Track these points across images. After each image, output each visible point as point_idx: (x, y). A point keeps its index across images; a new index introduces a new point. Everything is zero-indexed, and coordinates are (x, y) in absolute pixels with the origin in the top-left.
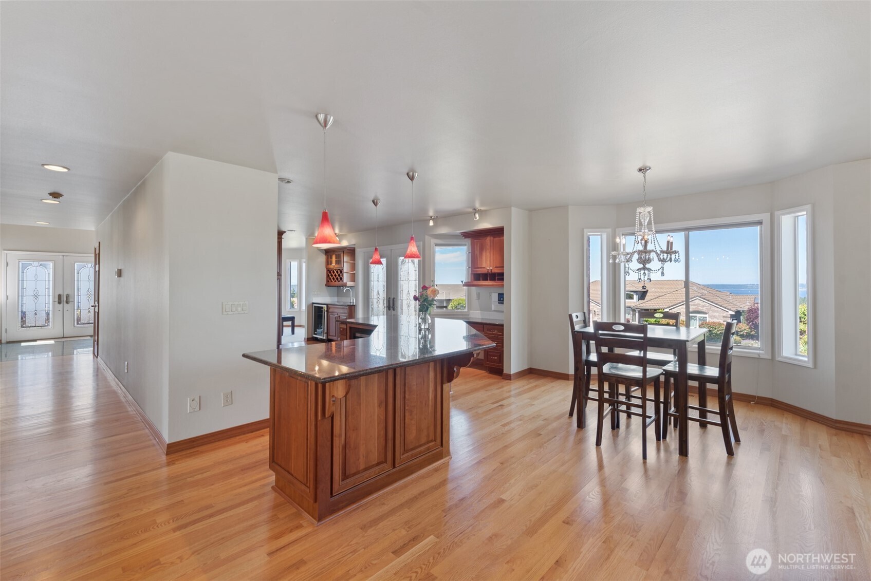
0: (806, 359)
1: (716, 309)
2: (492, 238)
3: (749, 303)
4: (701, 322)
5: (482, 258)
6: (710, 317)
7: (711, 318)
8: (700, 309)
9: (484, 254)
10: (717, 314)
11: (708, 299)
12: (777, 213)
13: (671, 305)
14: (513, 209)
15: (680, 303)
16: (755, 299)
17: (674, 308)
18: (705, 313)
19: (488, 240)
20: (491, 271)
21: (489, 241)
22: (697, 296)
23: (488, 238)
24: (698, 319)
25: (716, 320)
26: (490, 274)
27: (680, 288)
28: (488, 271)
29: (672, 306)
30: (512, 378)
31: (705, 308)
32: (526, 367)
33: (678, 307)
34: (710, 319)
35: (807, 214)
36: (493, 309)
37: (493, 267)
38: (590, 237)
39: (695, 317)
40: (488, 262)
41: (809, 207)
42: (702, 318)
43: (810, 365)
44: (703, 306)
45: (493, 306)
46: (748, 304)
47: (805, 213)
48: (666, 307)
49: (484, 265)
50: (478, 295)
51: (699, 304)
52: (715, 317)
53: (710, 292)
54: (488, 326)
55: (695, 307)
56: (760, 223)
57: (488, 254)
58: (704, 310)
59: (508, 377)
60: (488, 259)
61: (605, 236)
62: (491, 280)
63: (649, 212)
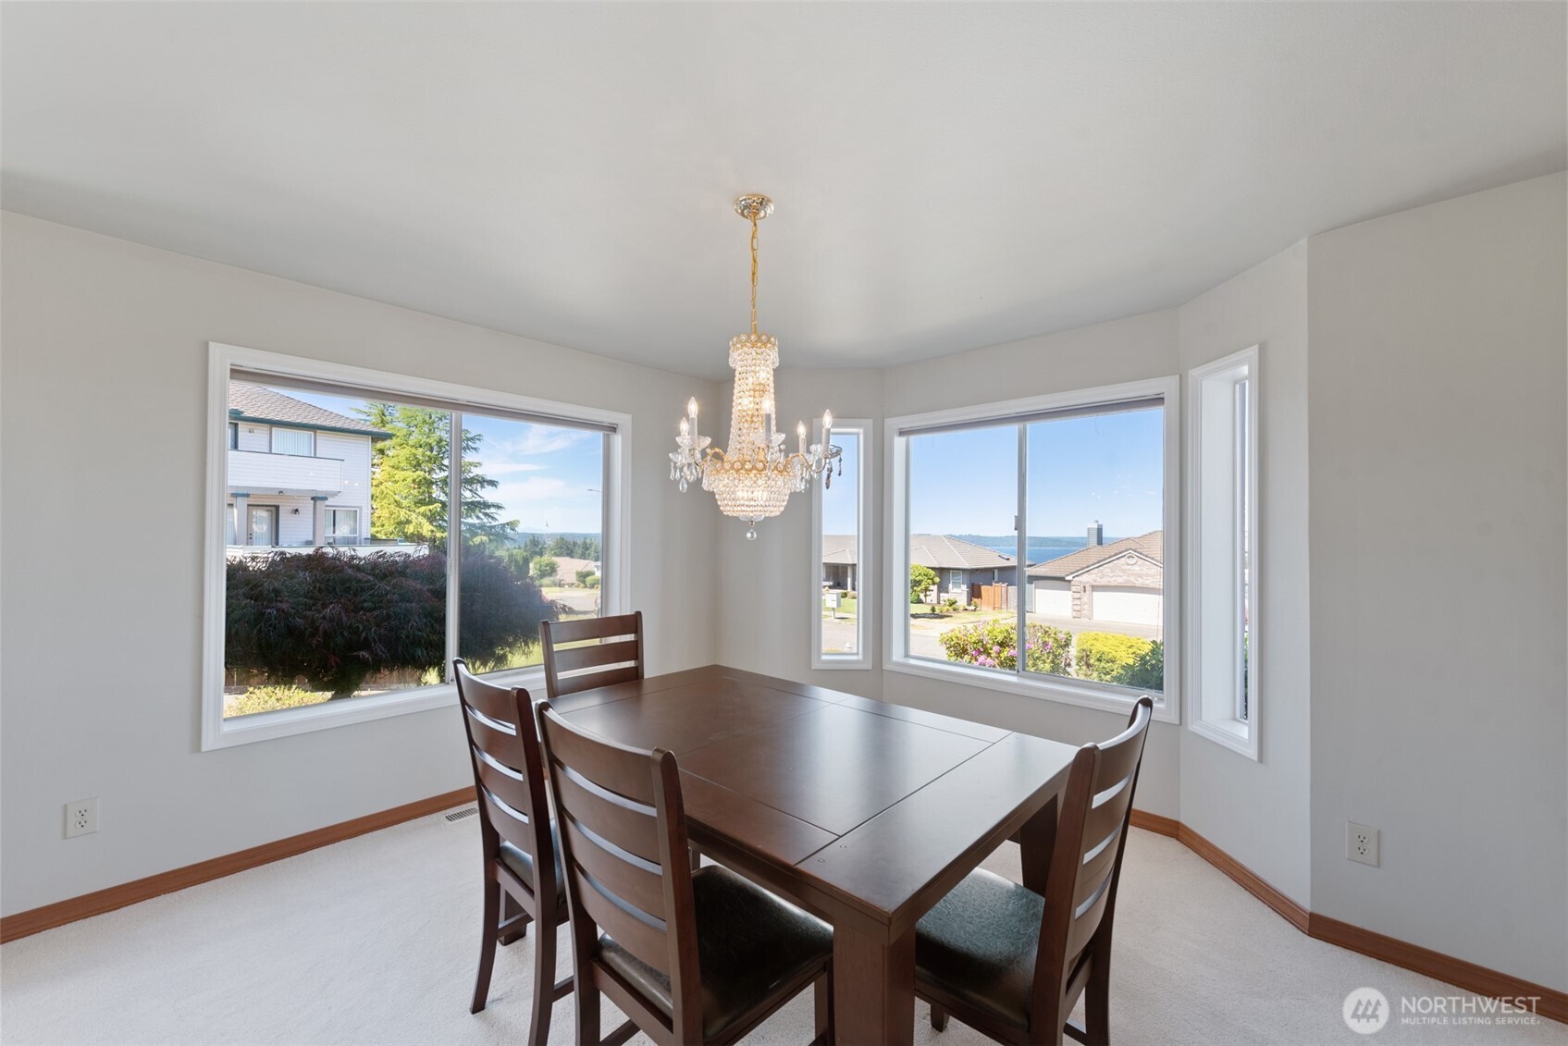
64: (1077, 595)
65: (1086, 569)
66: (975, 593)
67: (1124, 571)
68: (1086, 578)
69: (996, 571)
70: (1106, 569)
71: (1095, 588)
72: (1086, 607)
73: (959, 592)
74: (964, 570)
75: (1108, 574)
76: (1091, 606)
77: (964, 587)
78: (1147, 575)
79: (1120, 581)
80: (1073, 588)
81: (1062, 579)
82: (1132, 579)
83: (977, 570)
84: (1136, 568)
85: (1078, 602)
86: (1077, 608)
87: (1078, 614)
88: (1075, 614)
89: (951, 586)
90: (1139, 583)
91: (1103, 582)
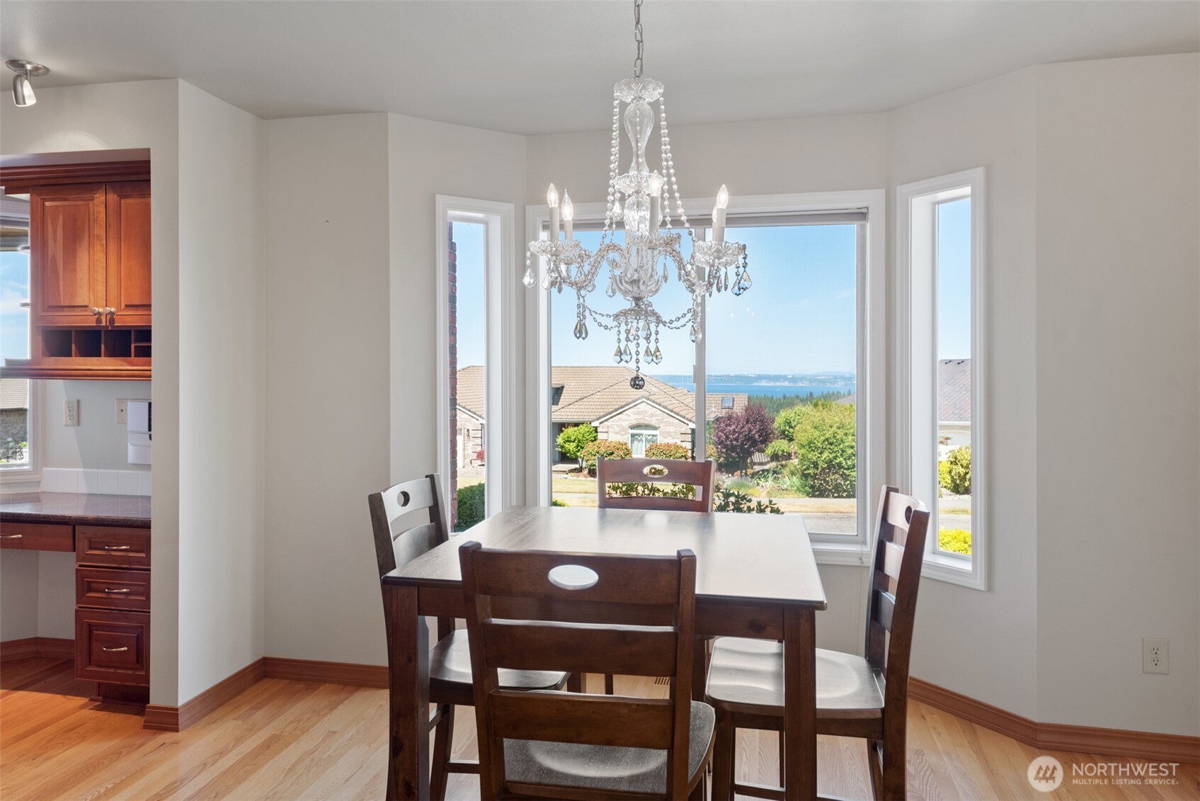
0: (968, 567)
1: (671, 420)
2: (112, 197)
3: (715, 407)
4: (648, 445)
5: (74, 270)
6: (662, 434)
7: (664, 437)
8: (647, 420)
9: (83, 256)
10: (672, 429)
11: (658, 401)
12: (901, 190)
13: (602, 414)
14: (185, 89)
15: (616, 410)
16: (722, 401)
17: (606, 420)
18: (655, 428)
19: (100, 202)
20: (112, 321)
21: (102, 210)
22: (643, 397)
23: (100, 198)
24: (644, 439)
25: (671, 441)
26: (107, 332)
27: (616, 382)
28: (99, 321)
29: (604, 416)
30: (182, 720)
31: (654, 419)
32: (246, 660)
33: (614, 418)
34: (662, 439)
35: (973, 195)
36: (131, 459)
37: (119, 308)
38: (454, 224)
39: (639, 435)
40: (101, 288)
41: (979, 173)
42: (649, 438)
43: (979, 583)
44: (652, 415)
45: (130, 448)
46: (714, 409)
47: (967, 190)
48: (595, 417)
49: (82, 298)
50: (76, 412)
51: (646, 412)
52: (669, 434)
53: (661, 388)
54: (90, 530)
55: (639, 417)
56: (861, 215)
57: (99, 255)
58: (654, 422)
59: (167, 721)
60: (101, 276)
61: (496, 223)
62: (112, 353)
63: (655, 105)
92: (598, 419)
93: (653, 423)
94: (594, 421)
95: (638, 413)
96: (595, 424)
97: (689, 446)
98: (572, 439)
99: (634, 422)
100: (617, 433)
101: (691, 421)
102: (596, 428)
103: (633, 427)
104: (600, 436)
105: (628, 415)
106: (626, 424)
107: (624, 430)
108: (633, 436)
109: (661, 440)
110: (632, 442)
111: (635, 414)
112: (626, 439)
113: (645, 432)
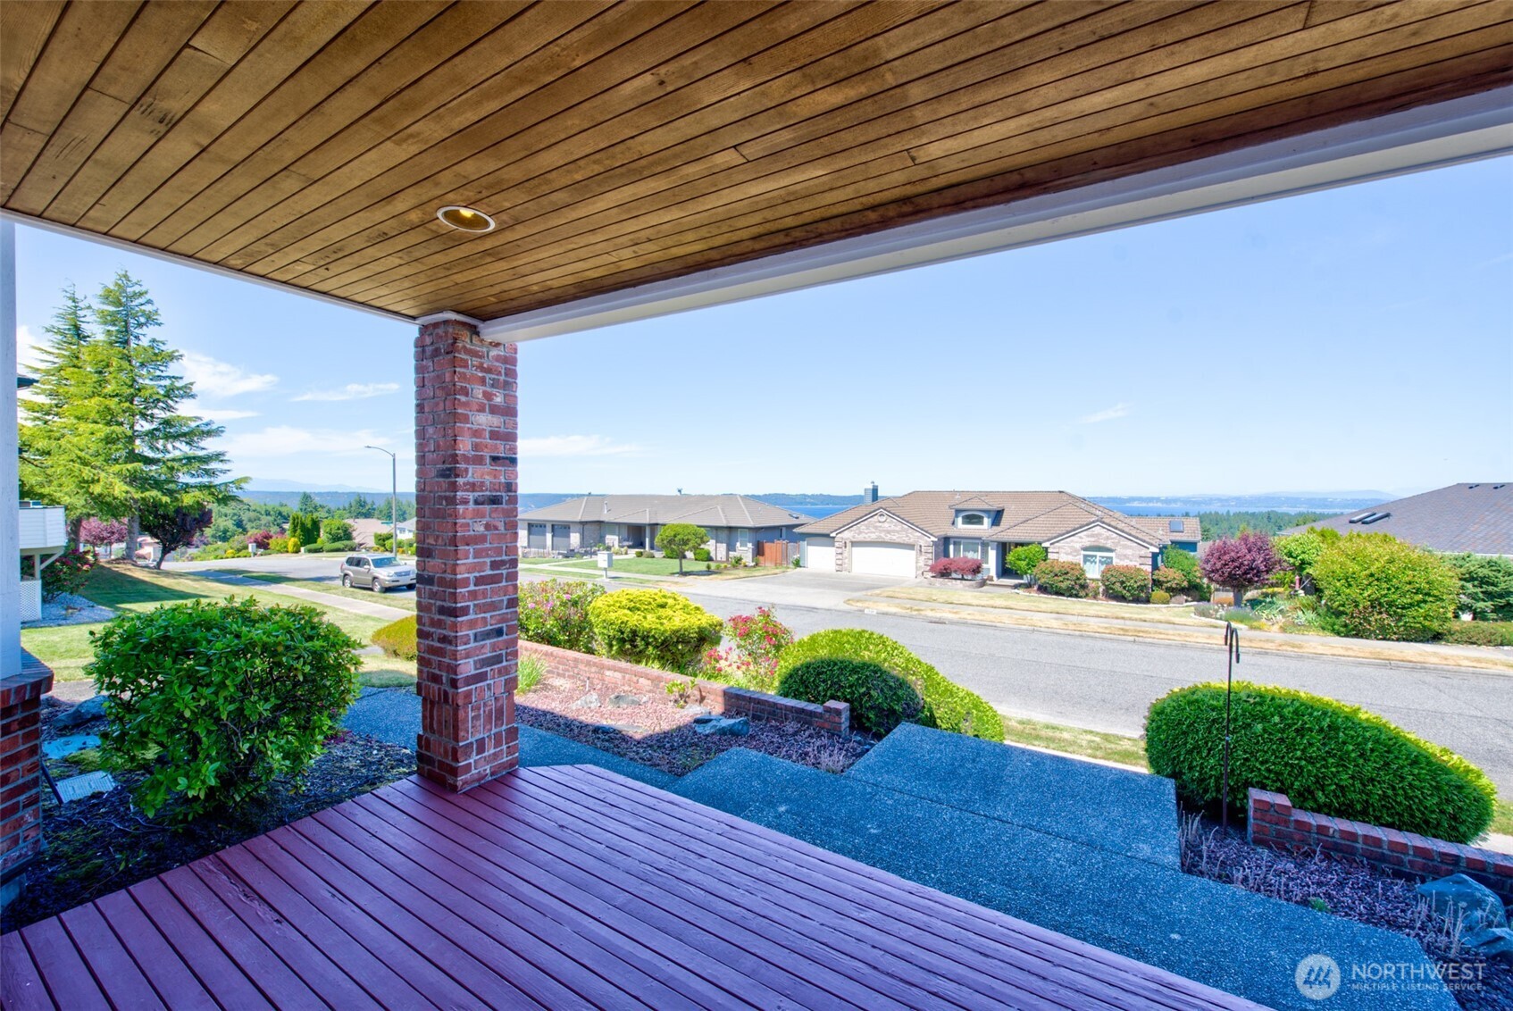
1: (1129, 543)
3: (1162, 530)
4: (1103, 566)
6: (1118, 556)
7: (1121, 560)
8: (1102, 543)
10: (1129, 552)
11: (1114, 525)
13: (1053, 536)
15: (1068, 532)
17: (1058, 542)
18: (1110, 551)
22: (1097, 521)
24: (1097, 560)
25: (1131, 564)
29: (1055, 538)
31: (1109, 541)
33: (1066, 540)
34: (1118, 561)
39: (1092, 556)
42: (1104, 560)
44: (1107, 538)
48: (1045, 539)
51: (1100, 534)
52: (1126, 556)
55: (1093, 539)
64: (840, 551)
65: (848, 526)
66: (759, 551)
67: (876, 528)
68: (847, 535)
69: (784, 529)
70: (862, 526)
71: (854, 544)
72: (846, 561)
73: (745, 551)
74: (749, 529)
75: (865, 531)
76: (851, 560)
77: (750, 545)
78: (894, 531)
79: (873, 537)
80: (837, 544)
81: (827, 536)
82: (883, 535)
83: (762, 528)
84: (886, 525)
85: (840, 557)
86: (839, 562)
87: (840, 567)
88: (838, 568)
89: (738, 544)
90: (888, 538)
91: (860, 538)
92: (1048, 540)
93: (1108, 546)
94: (1045, 541)
95: (1092, 536)
96: (1046, 545)
97: (1149, 569)
98: (1023, 556)
99: (1088, 544)
100: (1067, 554)
101: (1152, 545)
102: (1047, 548)
103: (1085, 549)
104: (1050, 556)
105: (1081, 538)
106: (1078, 546)
107: (1076, 551)
108: (1085, 556)
109: (1116, 562)
110: (1085, 562)
111: (1088, 536)
112: (1079, 559)
113: (1099, 554)
